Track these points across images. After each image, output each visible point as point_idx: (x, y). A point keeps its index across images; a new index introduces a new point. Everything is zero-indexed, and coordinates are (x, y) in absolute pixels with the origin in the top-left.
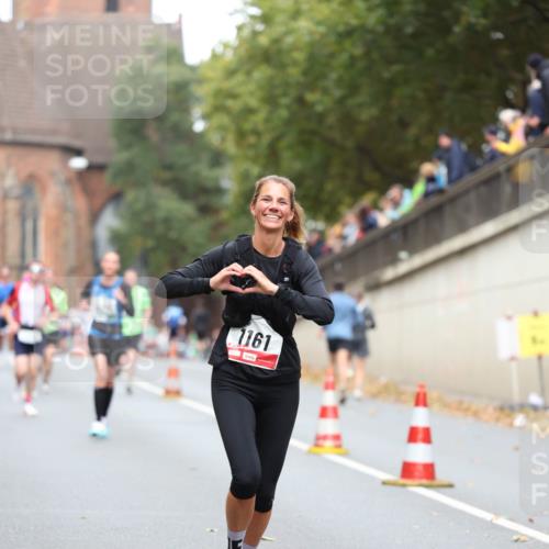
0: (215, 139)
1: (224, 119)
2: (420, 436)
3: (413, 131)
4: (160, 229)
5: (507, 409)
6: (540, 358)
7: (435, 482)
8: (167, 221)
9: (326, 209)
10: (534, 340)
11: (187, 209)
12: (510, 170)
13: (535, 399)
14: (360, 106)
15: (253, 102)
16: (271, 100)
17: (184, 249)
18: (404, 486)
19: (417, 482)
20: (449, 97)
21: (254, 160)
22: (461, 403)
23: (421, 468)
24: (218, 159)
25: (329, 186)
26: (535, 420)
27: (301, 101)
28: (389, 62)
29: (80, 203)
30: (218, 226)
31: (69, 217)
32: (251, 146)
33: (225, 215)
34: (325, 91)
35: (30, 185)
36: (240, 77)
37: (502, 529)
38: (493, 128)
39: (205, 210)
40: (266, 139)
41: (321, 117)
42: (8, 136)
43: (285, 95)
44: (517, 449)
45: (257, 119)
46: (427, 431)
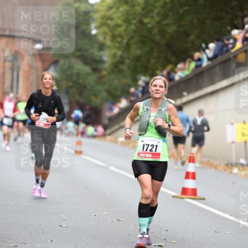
0: (101, 38)
1: (106, 29)
2: (191, 176)
3: (192, 37)
4: (75, 78)
5: (230, 165)
6: (245, 142)
7: (197, 197)
8: (78, 74)
9: (150, 72)
10: (243, 134)
11: (88, 69)
12: (235, 57)
13: (242, 161)
14: (167, 25)
15: (119, 22)
16: (127, 21)
17: (85, 87)
18: (182, 198)
19: (188, 197)
20: (208, 22)
21: (119, 49)
22: (209, 162)
23: (190, 191)
24: (102, 47)
25: (153, 61)
26: (243, 170)
27: (141, 22)
28: (182, 6)
29: (39, 65)
30: (101, 78)
31: (33, 71)
32: (119, 42)
33: (104, 73)
34: (152, 17)
35: (16, 56)
36: (114, 10)
37: (227, 219)
38: (228, 37)
39: (95, 70)
40: (125, 41)
41: (150, 30)
42: (7, 33)
43: (134, 19)
44: (234, 183)
45: (121, 30)
46: (194, 174)
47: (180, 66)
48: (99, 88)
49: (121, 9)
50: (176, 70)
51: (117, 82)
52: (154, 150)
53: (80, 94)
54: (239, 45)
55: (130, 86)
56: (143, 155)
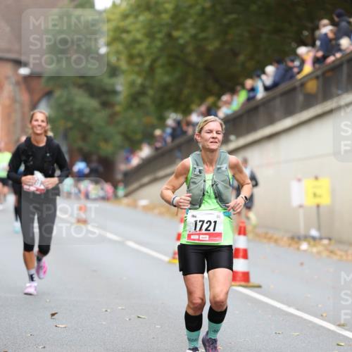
0: (113, 59)
1: (120, 47)
2: (241, 254)
3: (242, 58)
4: (76, 116)
5: (296, 239)
6: (318, 206)
7: (250, 284)
8: (81, 111)
9: (183, 106)
10: (315, 195)
11: (94, 103)
12: (303, 85)
13: (314, 233)
14: (205, 39)
15: (139, 36)
16: (150, 35)
17: (90, 129)
19: (238, 283)
20: (264, 36)
21: (139, 74)
22: (266, 234)
23: (240, 275)
24: (114, 71)
25: (186, 91)
26: (315, 246)
27: (169, 36)
28: (227, 13)
29: (25, 97)
30: (113, 116)
31: (17, 106)
32: (138, 65)
33: (118, 108)
34: (185, 30)
36: (131, 20)
37: (292, 314)
38: (292, 57)
39: (105, 104)
40: (147, 63)
41: (182, 48)
43: (159, 32)
44: (302, 264)
45: (142, 47)
46: (245, 251)
47: (225, 98)
48: (111, 130)
49: (141, 18)
50: (220, 104)
51: (136, 121)
52: (211, 228)
53: (84, 138)
54: (308, 68)
55: (154, 127)
56: (196, 237)
